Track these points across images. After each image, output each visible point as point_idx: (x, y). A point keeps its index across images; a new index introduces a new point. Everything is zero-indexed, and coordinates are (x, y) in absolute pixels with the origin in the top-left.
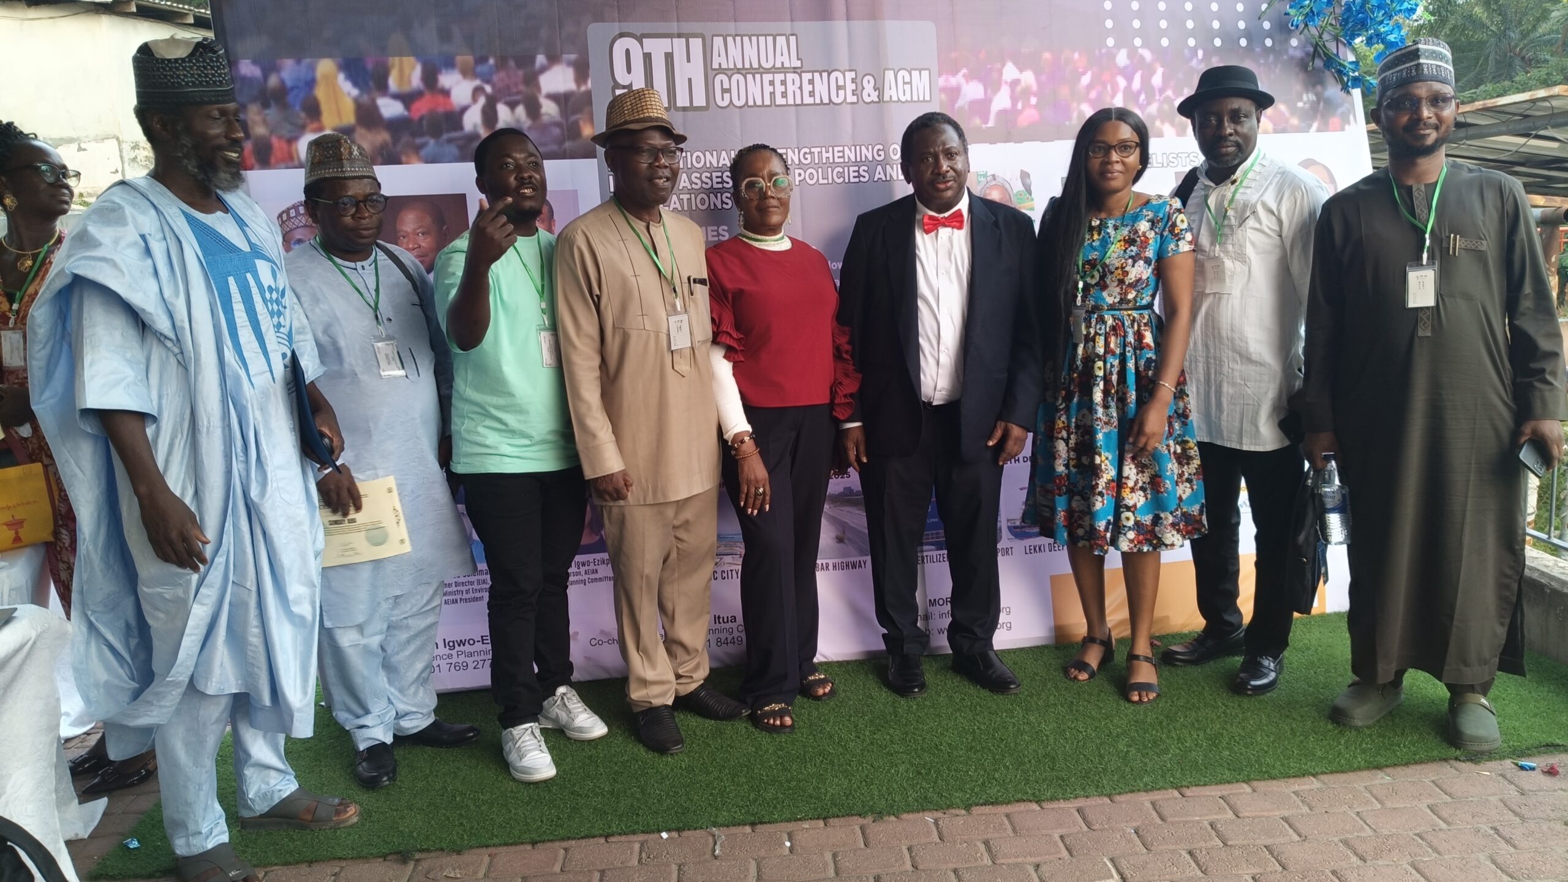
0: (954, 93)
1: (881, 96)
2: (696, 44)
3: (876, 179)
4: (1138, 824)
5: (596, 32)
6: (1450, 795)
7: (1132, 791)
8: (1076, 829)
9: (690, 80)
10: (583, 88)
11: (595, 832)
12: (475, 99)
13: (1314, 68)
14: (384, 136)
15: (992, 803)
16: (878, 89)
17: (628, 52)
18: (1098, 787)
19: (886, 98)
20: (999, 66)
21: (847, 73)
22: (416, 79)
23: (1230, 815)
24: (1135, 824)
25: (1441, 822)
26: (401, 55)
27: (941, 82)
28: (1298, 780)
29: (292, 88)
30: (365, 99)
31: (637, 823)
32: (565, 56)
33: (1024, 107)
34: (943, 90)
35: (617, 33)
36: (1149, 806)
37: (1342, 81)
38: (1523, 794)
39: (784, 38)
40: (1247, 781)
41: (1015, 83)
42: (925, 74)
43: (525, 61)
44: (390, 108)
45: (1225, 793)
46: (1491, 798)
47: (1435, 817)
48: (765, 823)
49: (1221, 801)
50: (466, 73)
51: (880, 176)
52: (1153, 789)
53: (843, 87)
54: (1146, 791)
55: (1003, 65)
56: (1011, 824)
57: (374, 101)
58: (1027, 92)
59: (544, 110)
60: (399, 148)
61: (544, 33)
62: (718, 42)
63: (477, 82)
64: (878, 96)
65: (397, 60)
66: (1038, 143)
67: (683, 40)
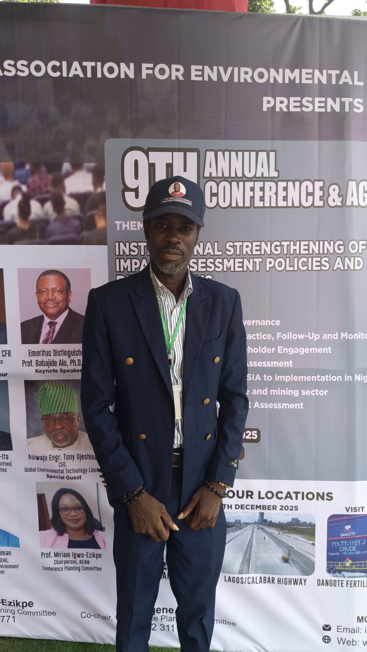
1: (344, 202)
2: (192, 157)
3: (335, 268)
5: (112, 146)
10: (99, 190)
12: (13, 196)
16: (342, 195)
17: (136, 162)
19: (349, 203)
21: (316, 183)
35: (129, 146)
39: (265, 153)
43: (55, 168)
50: (8, 176)
51: (339, 266)
53: (312, 194)
59: (67, 206)
61: (69, 146)
62: (210, 155)
63: (16, 183)
64: (342, 202)
67: (182, 154)
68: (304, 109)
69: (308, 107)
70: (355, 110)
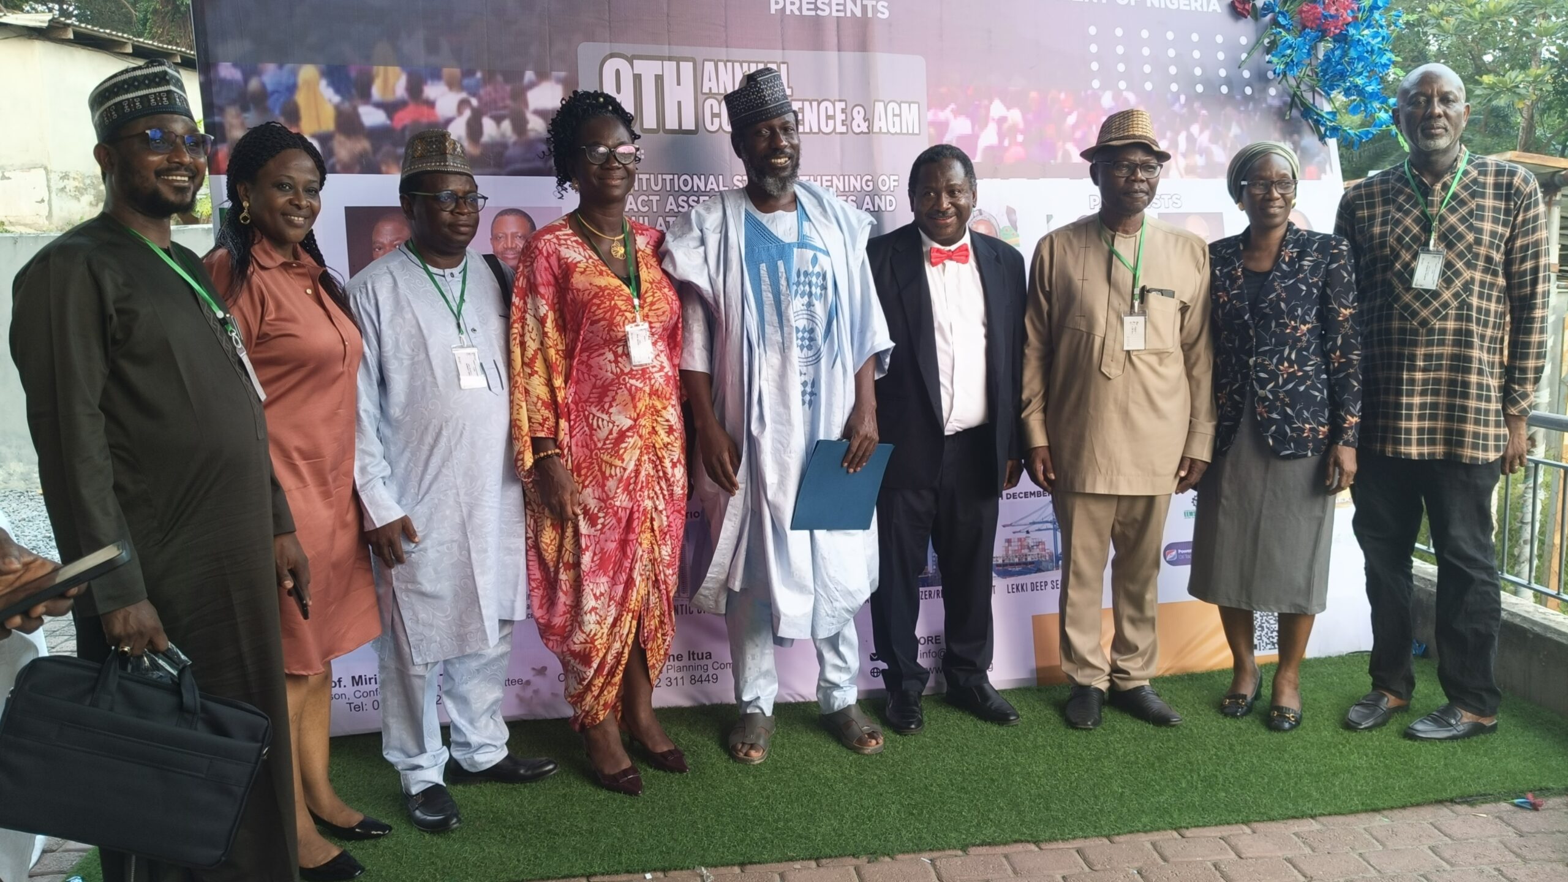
0: (942, 127)
1: (870, 127)
2: (687, 68)
4: (1140, 864)
5: (587, 52)
6: (1449, 836)
7: (1131, 832)
8: (1077, 871)
9: (679, 103)
11: (576, 871)
12: (460, 111)
13: (1291, 118)
14: (363, 145)
15: (989, 844)
16: (868, 119)
17: (618, 72)
18: (1096, 827)
19: (876, 129)
20: (986, 102)
21: (837, 104)
22: (400, 87)
23: (1233, 855)
24: (1136, 865)
25: (1444, 864)
26: (386, 64)
27: (930, 116)
28: (1296, 821)
29: (273, 93)
30: (347, 106)
31: (620, 863)
32: (555, 74)
33: (1010, 144)
34: (932, 124)
35: (608, 53)
36: (1150, 847)
37: (1319, 131)
38: (1521, 836)
40: (1246, 822)
41: (1002, 120)
42: (914, 107)
43: (514, 76)
44: (371, 117)
45: (1225, 834)
46: (1490, 840)
47: (1437, 858)
48: (755, 863)
49: (1222, 842)
50: (452, 85)
52: (1151, 831)
53: (833, 117)
54: (1145, 832)
55: (991, 103)
56: (1011, 865)
57: (355, 109)
58: (1014, 129)
59: (530, 126)
60: (379, 157)
61: (533, 50)
62: (709, 66)
63: (463, 95)
64: (868, 127)
65: (381, 69)
66: (1024, 180)
67: (674, 63)
68: (819, 12)
69: (823, 10)
70: (879, 15)
